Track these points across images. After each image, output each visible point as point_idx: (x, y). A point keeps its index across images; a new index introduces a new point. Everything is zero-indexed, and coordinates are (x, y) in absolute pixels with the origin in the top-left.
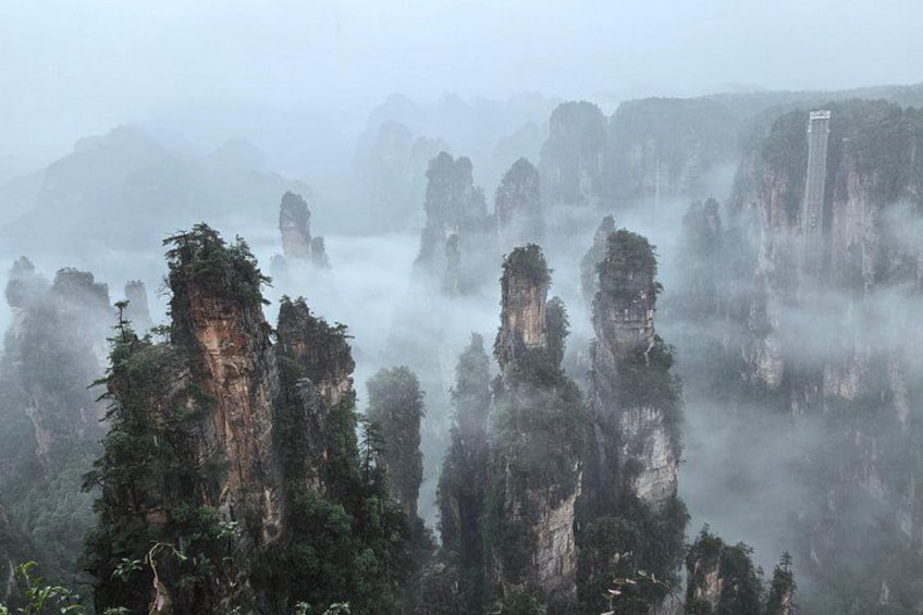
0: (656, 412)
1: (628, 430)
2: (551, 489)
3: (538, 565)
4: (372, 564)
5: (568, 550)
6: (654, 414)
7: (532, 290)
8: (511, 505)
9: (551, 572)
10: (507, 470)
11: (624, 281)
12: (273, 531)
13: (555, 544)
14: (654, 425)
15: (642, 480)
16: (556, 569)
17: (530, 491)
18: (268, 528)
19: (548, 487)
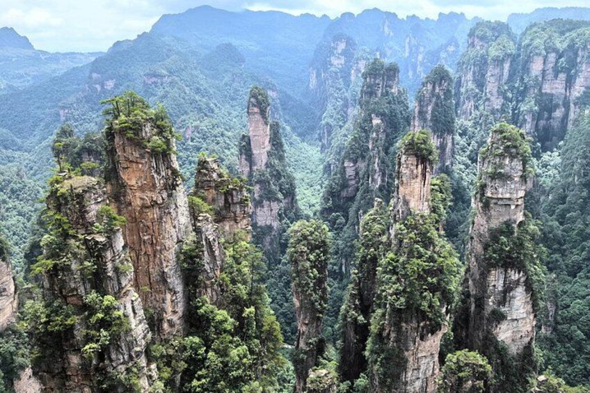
0: (519, 273)
1: (494, 286)
2: (422, 324)
3: (407, 382)
4: (245, 356)
5: (433, 374)
6: (517, 275)
7: (420, 166)
8: (389, 334)
9: (417, 389)
10: (388, 306)
11: (501, 166)
12: (171, 324)
13: (423, 368)
14: (517, 283)
15: (504, 326)
16: (422, 387)
17: (404, 324)
18: (168, 320)
19: (419, 323)
